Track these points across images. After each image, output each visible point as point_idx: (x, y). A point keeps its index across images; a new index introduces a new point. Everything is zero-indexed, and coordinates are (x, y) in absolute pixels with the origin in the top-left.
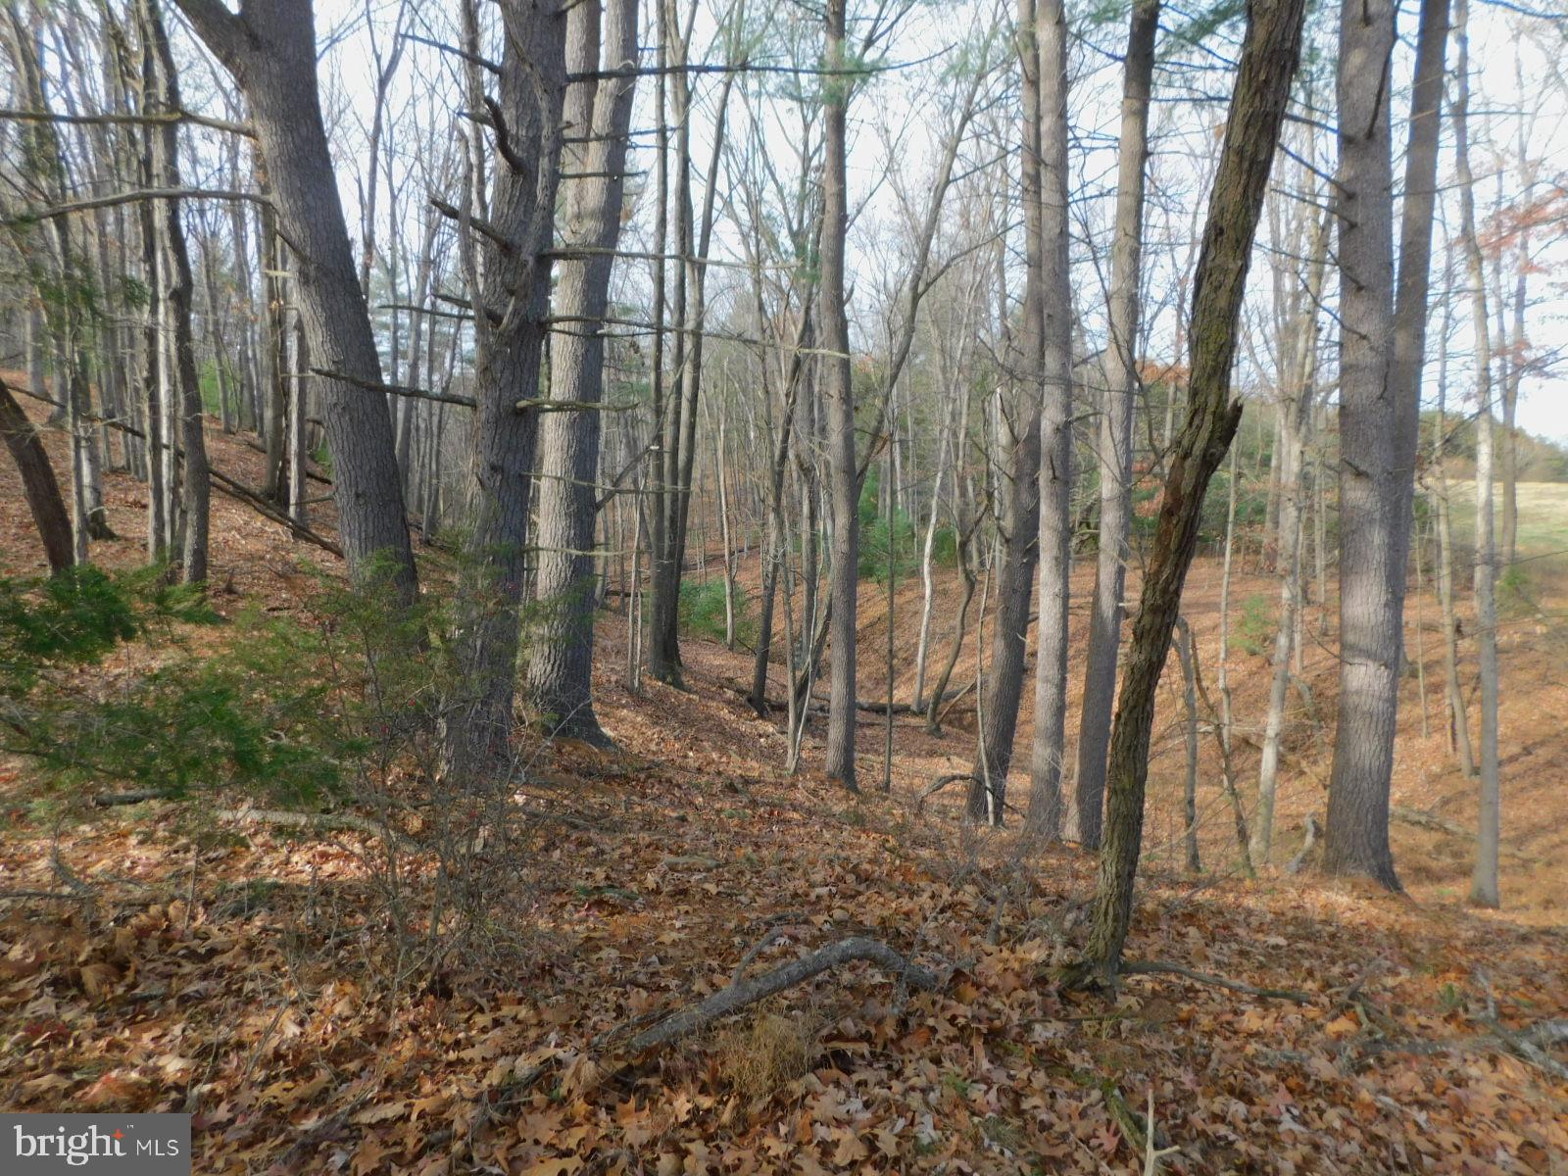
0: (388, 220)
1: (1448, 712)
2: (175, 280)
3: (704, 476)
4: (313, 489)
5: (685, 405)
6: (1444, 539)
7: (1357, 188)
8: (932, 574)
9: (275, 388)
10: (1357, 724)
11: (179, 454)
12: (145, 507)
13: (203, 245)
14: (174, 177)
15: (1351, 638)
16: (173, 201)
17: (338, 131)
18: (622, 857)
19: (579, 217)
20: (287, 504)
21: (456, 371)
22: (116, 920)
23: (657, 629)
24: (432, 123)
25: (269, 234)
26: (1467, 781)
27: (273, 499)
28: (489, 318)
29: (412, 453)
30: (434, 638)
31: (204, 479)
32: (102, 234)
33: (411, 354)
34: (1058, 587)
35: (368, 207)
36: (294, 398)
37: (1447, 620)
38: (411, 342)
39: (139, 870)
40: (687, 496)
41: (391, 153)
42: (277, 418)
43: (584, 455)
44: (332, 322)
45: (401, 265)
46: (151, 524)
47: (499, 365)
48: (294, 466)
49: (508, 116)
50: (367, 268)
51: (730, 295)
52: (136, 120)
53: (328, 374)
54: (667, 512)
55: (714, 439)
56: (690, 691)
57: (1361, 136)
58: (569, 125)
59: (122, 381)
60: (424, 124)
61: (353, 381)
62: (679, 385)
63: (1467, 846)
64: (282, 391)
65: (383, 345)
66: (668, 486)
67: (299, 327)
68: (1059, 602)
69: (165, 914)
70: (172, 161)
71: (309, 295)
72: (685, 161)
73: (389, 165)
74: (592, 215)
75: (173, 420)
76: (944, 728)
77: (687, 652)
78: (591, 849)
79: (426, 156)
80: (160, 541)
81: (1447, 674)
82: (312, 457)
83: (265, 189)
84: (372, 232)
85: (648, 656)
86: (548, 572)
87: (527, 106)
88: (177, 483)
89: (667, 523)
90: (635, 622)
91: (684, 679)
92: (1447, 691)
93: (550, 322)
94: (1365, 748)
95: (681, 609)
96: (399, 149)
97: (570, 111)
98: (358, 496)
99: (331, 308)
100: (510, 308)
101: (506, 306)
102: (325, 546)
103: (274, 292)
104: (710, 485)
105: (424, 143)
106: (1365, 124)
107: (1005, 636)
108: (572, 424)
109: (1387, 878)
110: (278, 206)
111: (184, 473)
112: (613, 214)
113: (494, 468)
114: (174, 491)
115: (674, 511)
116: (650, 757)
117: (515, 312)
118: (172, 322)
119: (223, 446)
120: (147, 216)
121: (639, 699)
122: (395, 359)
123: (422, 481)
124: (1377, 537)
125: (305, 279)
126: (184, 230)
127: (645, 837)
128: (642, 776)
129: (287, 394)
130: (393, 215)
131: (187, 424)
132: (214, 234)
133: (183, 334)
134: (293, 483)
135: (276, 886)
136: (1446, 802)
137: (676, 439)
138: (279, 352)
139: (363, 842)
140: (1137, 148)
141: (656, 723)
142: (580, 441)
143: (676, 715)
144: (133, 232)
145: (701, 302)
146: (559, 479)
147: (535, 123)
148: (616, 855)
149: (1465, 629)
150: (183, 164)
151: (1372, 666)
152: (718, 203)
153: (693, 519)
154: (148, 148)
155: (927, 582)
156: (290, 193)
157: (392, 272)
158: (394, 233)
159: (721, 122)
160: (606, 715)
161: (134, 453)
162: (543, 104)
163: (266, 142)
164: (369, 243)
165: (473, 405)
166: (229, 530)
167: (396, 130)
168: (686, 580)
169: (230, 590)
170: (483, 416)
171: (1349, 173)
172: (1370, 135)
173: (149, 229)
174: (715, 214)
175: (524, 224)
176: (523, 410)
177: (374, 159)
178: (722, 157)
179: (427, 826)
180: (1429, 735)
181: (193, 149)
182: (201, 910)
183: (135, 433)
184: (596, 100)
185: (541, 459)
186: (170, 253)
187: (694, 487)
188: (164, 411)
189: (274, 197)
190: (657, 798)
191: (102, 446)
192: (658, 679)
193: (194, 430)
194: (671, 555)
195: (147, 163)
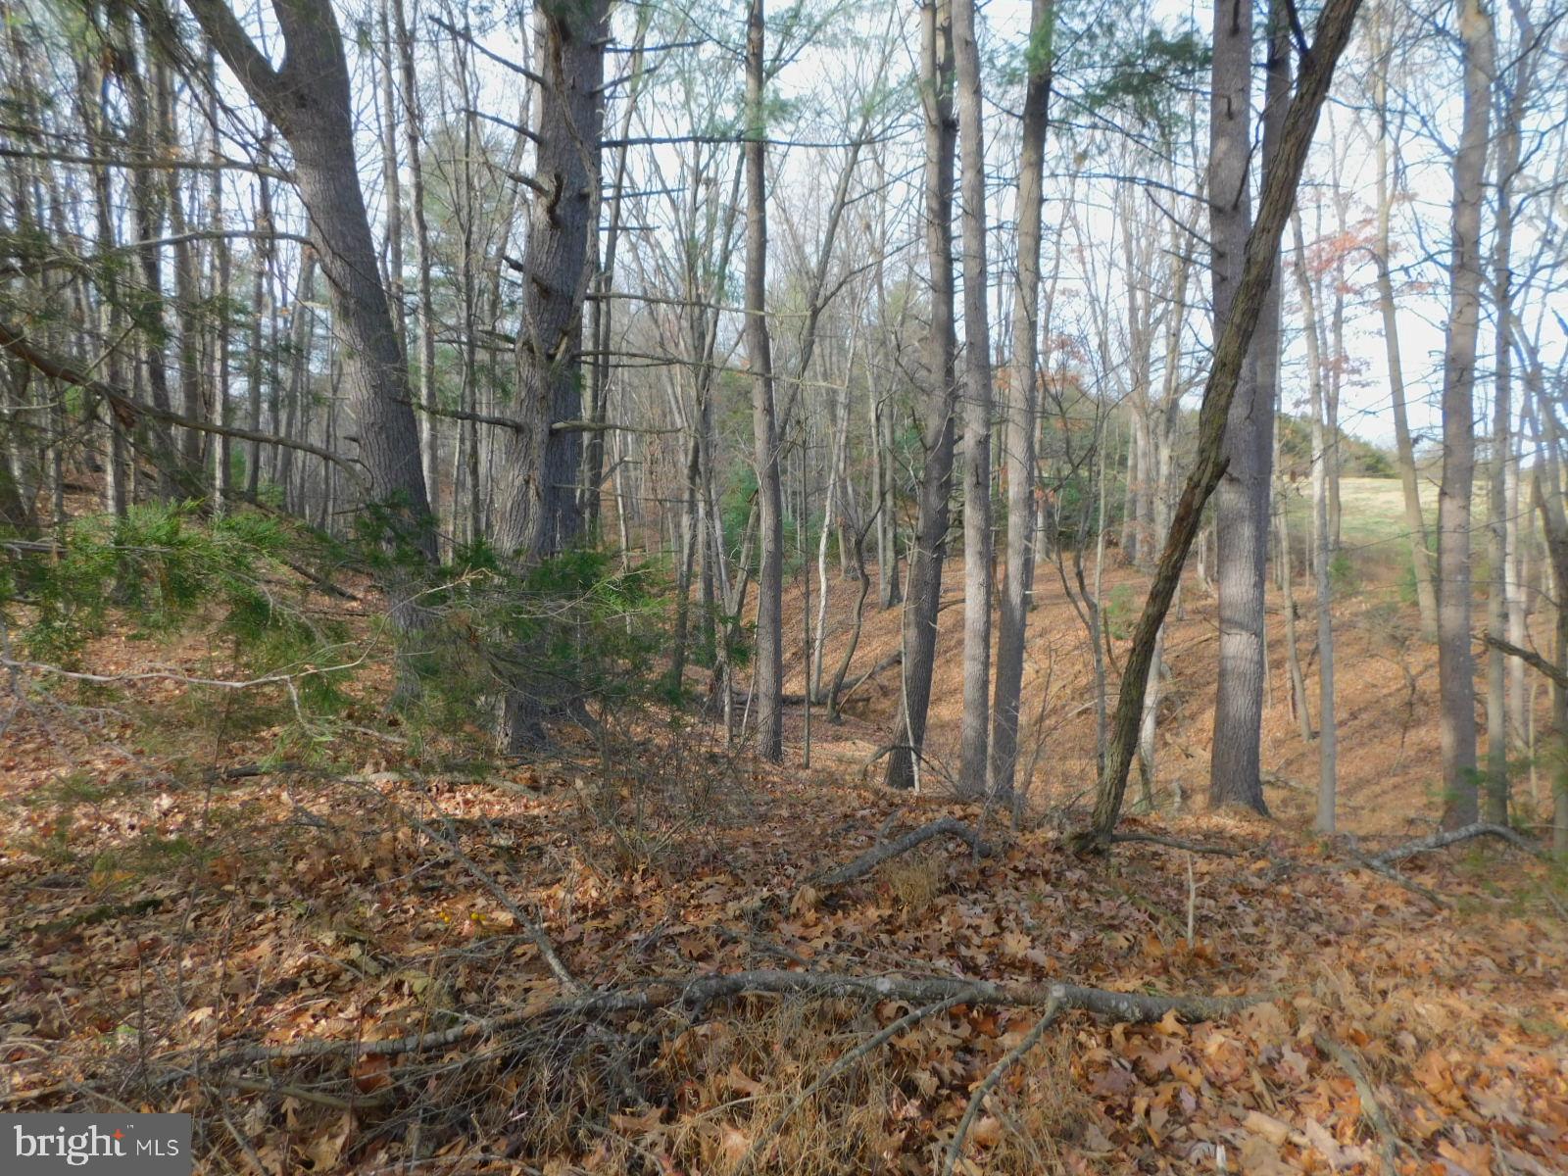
1: (1289, 685)
6: (1283, 531)
7: (1227, 248)
8: (826, 570)
10: (1231, 684)
15: (1227, 613)
26: (1307, 743)
34: (981, 577)
37: (1288, 603)
57: (1228, 208)
63: (1308, 799)
68: (983, 590)
76: (843, 716)
81: (1288, 651)
92: (1287, 666)
93: (579, 355)
94: (1239, 703)
100: (563, 347)
106: (1231, 197)
107: (918, 625)
109: (1259, 806)
110: (320, 246)
124: (1247, 531)
125: (345, 312)
136: (1289, 763)
140: (1034, 195)
149: (1300, 612)
151: (1245, 635)
155: (823, 579)
165: (514, 427)
171: (1219, 237)
172: (1235, 207)
176: (558, 431)
180: (1273, 706)
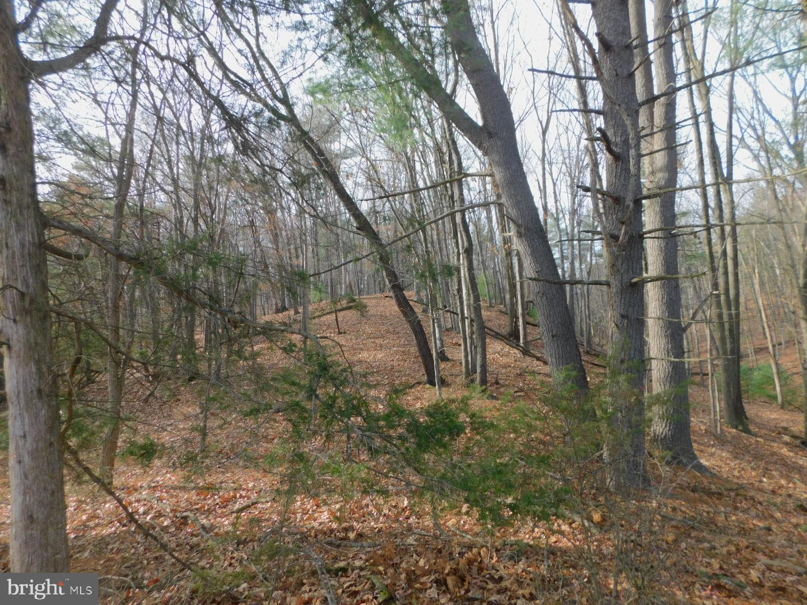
0: (553, 195)
2: (466, 244)
3: (747, 300)
4: (530, 329)
5: (730, 263)
9: (510, 285)
11: (472, 321)
12: (460, 345)
13: (475, 225)
14: (462, 200)
16: (463, 212)
17: (526, 160)
18: (729, 553)
19: (653, 173)
20: (518, 339)
21: (594, 262)
22: (459, 554)
23: (728, 396)
24: (569, 144)
25: (502, 216)
27: (512, 337)
28: (612, 238)
29: (576, 306)
30: (599, 413)
31: (484, 332)
32: (438, 229)
33: (570, 257)
35: (543, 191)
36: (518, 287)
38: (569, 251)
39: (467, 527)
40: (738, 315)
41: (551, 164)
42: (511, 298)
43: (673, 303)
44: (534, 253)
45: (561, 216)
46: (463, 354)
47: (620, 262)
48: (521, 320)
49: (610, 134)
50: (545, 221)
51: (751, 193)
52: (447, 182)
53: (535, 279)
54: (727, 326)
55: (751, 278)
56: (756, 435)
58: (643, 128)
59: (448, 290)
60: (565, 147)
61: (547, 281)
62: (724, 253)
64: (513, 286)
65: (556, 255)
66: (725, 312)
67: (518, 254)
69: (479, 554)
70: (461, 194)
71: (522, 242)
72: (711, 125)
73: (551, 169)
74: (661, 170)
75: (469, 306)
77: (750, 410)
78: (706, 545)
79: (567, 161)
80: (467, 361)
82: (528, 314)
83: (499, 196)
84: (546, 203)
85: (725, 413)
86: (658, 370)
87: (619, 126)
88: (472, 333)
89: (727, 333)
90: (713, 391)
91: (752, 428)
93: (644, 234)
95: (742, 382)
96: (554, 161)
97: (642, 121)
98: (553, 336)
99: (533, 246)
101: (620, 230)
102: (538, 359)
103: (506, 241)
104: (752, 305)
105: (566, 155)
108: (663, 286)
110: (506, 204)
111: (475, 328)
112: (673, 166)
113: (623, 316)
114: (471, 338)
115: (731, 326)
116: (735, 480)
117: (626, 233)
118: (466, 263)
119: (489, 313)
120: (454, 219)
121: (721, 441)
122: (562, 261)
123: (581, 320)
125: (520, 235)
126: (468, 220)
127: (744, 542)
128: (733, 494)
129: (515, 286)
130: (555, 193)
131: (475, 308)
132: (479, 219)
133: (470, 268)
134: (521, 328)
135: (528, 545)
137: (727, 283)
138: (510, 267)
139: (570, 524)
141: (736, 458)
142: (669, 294)
143: (749, 452)
144: (448, 226)
145: (732, 201)
146: (659, 319)
147: (625, 133)
148: (725, 550)
150: (465, 192)
152: (735, 142)
153: (744, 327)
154: (452, 191)
156: (510, 197)
157: (557, 220)
158: (556, 201)
159: (731, 97)
160: (701, 451)
161: (453, 321)
162: (628, 122)
163: (498, 177)
164: (545, 208)
165: (608, 284)
166: (494, 353)
167: (552, 153)
168: (743, 364)
169: (497, 383)
170: (614, 290)
173: (455, 224)
174: (734, 148)
175: (625, 186)
176: (636, 283)
177: (544, 169)
178: (734, 116)
179: (604, 519)
181: (468, 185)
182: (494, 554)
183: (454, 313)
184: (655, 110)
185: (647, 308)
186: (463, 233)
187: (742, 309)
188: (465, 303)
189: (503, 200)
190: (745, 511)
191: (442, 319)
192: (733, 427)
193: (478, 309)
194: (732, 352)
195: (452, 197)
